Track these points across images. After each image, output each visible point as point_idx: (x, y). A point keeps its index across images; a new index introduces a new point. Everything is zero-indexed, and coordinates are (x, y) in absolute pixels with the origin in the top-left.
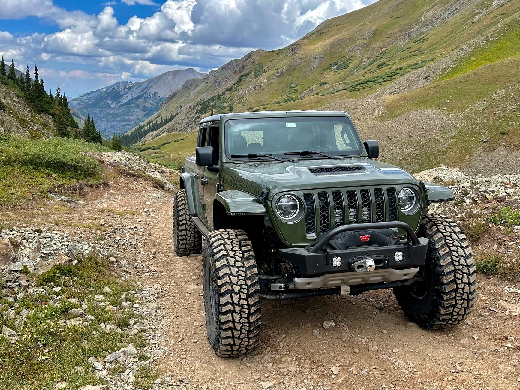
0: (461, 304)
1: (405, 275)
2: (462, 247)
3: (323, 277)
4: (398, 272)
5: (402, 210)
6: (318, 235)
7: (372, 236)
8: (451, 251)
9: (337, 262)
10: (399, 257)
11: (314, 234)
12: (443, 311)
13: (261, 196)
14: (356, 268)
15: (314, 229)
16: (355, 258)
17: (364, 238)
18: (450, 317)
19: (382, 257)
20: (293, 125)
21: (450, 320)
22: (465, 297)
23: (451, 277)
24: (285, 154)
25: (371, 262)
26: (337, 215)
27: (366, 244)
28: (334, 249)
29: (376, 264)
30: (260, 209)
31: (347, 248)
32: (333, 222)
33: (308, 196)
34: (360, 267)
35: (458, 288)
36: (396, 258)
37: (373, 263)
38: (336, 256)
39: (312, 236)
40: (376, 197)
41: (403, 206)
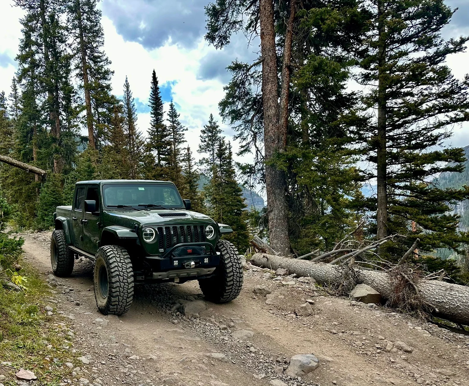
0: (236, 284)
1: (209, 271)
2: (236, 255)
3: (167, 272)
4: (205, 270)
5: (207, 237)
6: (165, 250)
7: (193, 250)
8: (230, 256)
9: (176, 263)
10: (206, 261)
11: (163, 250)
12: (227, 288)
13: (135, 229)
14: (185, 266)
15: (163, 246)
16: (185, 261)
17: (189, 251)
18: (231, 290)
19: (198, 261)
20: (143, 189)
21: (231, 292)
22: (238, 279)
23: (231, 269)
24: (139, 205)
25: (193, 263)
26: (175, 239)
27: (190, 254)
28: (174, 256)
29: (195, 264)
30: (135, 235)
31: (180, 256)
32: (173, 243)
33: (160, 229)
34: (187, 265)
35: (234, 284)
36: (205, 261)
37: (194, 263)
38: (176, 260)
39: (162, 250)
40: (195, 230)
41: (208, 235)
